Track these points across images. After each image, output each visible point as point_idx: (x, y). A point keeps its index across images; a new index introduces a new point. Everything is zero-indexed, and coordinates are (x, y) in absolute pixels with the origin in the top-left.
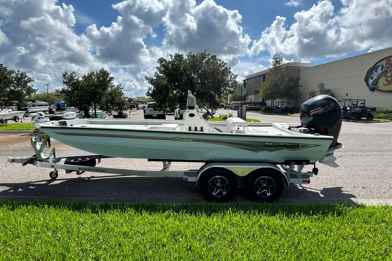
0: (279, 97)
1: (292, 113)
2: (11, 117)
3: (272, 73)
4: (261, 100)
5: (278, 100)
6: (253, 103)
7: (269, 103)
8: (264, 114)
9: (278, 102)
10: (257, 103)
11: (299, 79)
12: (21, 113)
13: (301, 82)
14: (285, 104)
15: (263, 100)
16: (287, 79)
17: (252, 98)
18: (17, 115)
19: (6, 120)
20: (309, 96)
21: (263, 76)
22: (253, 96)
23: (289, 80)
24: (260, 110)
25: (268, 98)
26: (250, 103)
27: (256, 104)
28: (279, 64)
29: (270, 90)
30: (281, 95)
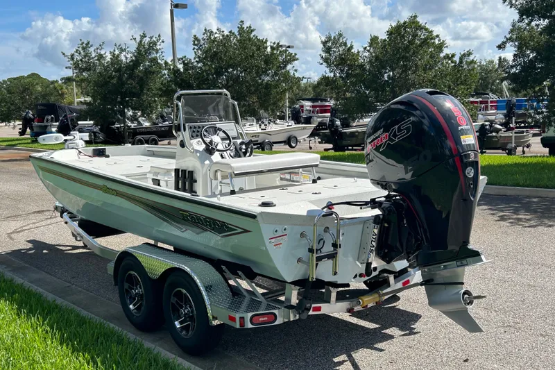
2: (283, 137)
12: (304, 128)
18: (295, 134)
19: (271, 144)
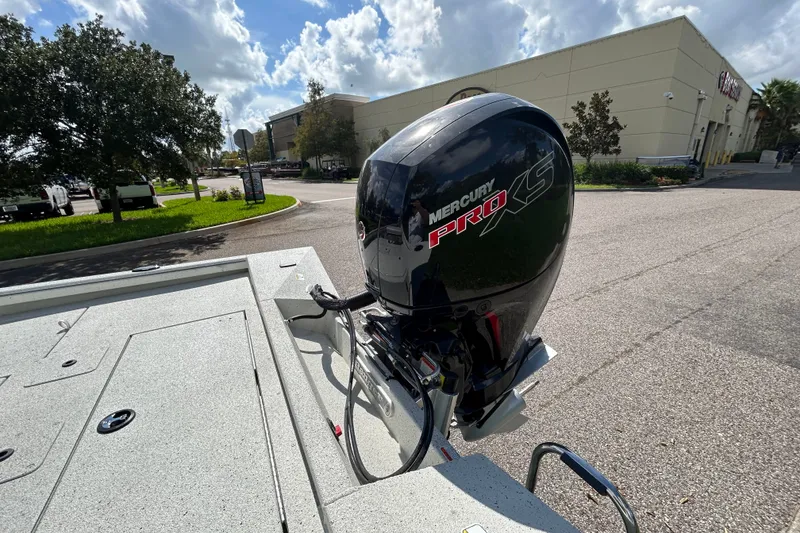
0: (327, 152)
1: (349, 178)
3: (310, 111)
4: (300, 159)
5: (326, 157)
6: (289, 163)
7: (312, 162)
8: (307, 182)
9: (326, 162)
10: (296, 164)
11: (353, 123)
13: (357, 127)
14: (337, 163)
15: (302, 159)
16: (334, 122)
17: (285, 155)
20: (369, 150)
21: (296, 116)
22: (287, 152)
23: (338, 124)
24: (300, 175)
25: (311, 155)
26: (283, 165)
27: (293, 165)
28: (319, 95)
29: (311, 140)
30: (330, 150)
